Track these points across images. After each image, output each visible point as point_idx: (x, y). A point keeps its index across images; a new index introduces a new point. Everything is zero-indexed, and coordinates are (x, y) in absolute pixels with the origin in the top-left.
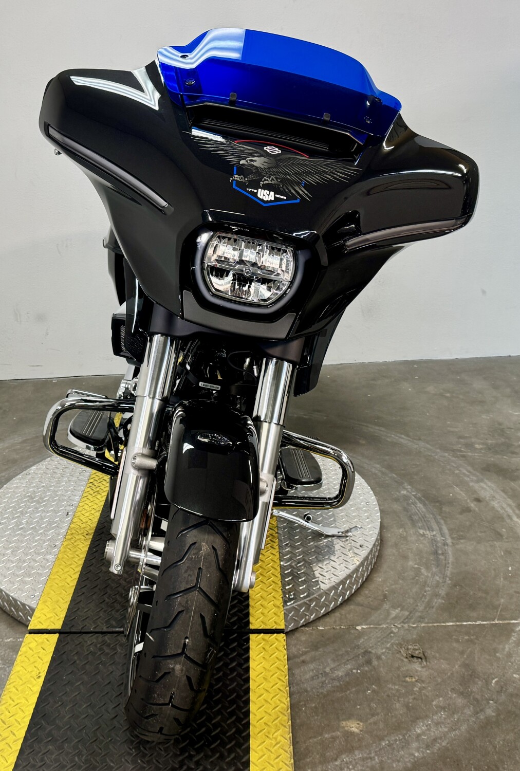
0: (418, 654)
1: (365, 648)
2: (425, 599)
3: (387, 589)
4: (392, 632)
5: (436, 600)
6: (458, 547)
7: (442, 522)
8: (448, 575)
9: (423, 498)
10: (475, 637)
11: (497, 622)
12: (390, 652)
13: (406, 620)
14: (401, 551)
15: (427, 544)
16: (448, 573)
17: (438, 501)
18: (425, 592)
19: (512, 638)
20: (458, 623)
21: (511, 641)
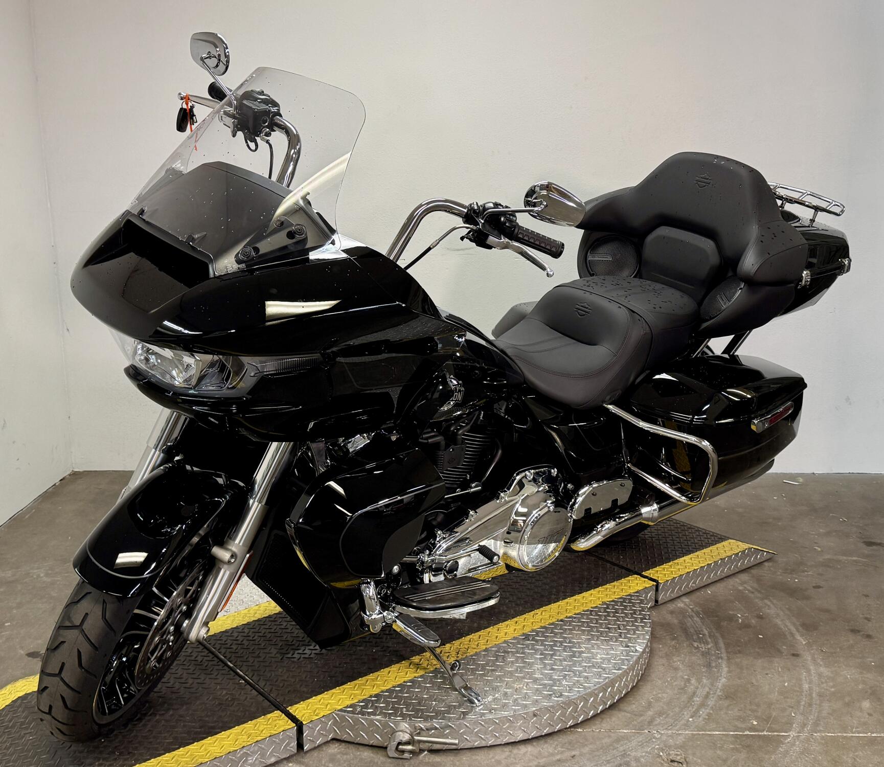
0: (679, 760)
1: (624, 751)
2: (693, 708)
3: (653, 696)
4: (654, 737)
6: (733, 661)
7: (718, 635)
8: (719, 687)
9: (700, 612)
10: (740, 746)
11: (765, 733)
12: (650, 755)
13: (670, 727)
14: (671, 662)
15: (701, 657)
17: (717, 616)
19: (780, 749)
20: (724, 733)
21: (778, 752)
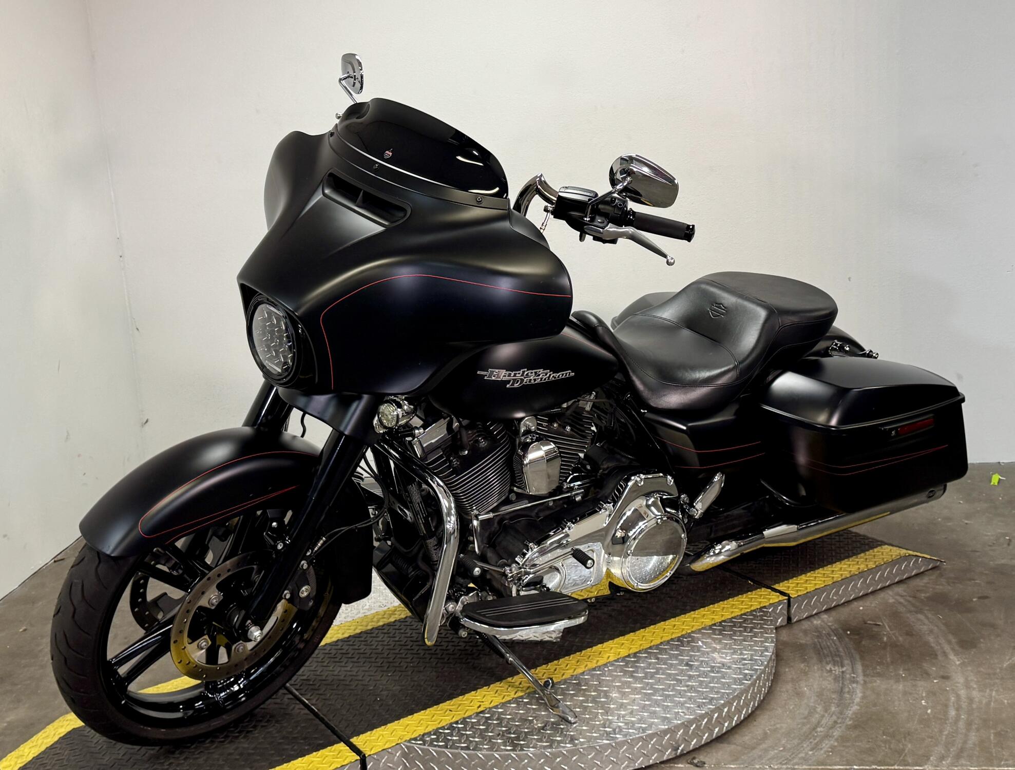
3: (770, 727)
5: (827, 742)
6: (870, 685)
7: (857, 657)
8: (849, 715)
9: (840, 630)
11: (896, 767)
14: (797, 688)
15: (832, 681)
16: (849, 713)
18: (816, 732)
